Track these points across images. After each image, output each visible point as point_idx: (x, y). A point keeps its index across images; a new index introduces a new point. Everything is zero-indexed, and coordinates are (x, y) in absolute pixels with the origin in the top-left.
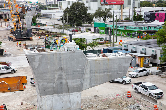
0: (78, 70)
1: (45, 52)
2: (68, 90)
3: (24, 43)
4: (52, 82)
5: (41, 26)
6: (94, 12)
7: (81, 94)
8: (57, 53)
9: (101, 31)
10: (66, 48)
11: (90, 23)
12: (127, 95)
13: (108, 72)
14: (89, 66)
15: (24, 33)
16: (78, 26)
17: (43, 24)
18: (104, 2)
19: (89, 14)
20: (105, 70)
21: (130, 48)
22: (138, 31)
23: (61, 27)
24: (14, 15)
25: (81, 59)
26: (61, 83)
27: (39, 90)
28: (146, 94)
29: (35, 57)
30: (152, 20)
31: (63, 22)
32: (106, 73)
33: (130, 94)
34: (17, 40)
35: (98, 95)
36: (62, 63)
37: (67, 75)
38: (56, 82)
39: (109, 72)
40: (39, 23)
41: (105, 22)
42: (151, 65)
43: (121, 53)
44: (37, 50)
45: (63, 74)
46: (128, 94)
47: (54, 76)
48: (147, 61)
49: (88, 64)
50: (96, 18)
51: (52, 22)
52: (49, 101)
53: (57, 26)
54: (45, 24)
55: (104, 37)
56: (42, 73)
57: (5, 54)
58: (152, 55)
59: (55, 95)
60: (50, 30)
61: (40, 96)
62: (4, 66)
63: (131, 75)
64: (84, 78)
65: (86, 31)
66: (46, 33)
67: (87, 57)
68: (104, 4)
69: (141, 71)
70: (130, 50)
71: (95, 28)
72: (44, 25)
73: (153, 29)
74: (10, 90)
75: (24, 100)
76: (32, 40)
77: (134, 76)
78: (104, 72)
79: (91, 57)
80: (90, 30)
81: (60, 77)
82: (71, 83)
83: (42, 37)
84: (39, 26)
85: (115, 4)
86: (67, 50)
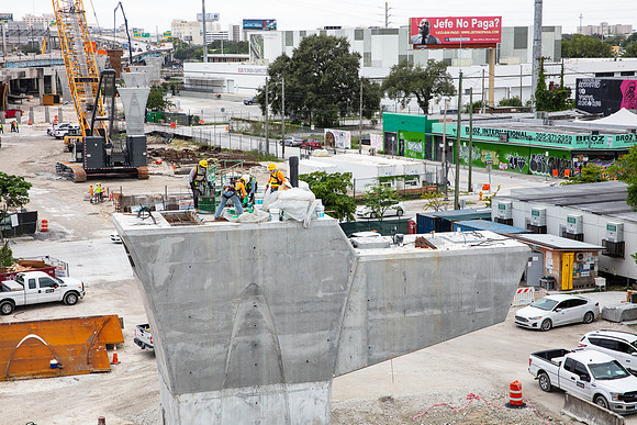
0: (320, 295)
1: (195, 223)
2: (282, 374)
3: (114, 187)
4: (219, 342)
5: (183, 124)
6: (386, 73)
7: (329, 392)
8: (242, 227)
9: (410, 146)
10: (275, 211)
11: (367, 115)
12: (508, 399)
13: (435, 306)
14: (361, 282)
15: (116, 150)
16: (321, 125)
17: (190, 117)
18: (424, 37)
19: (366, 81)
20: (425, 300)
21: (522, 215)
22: (551, 151)
23: (256, 129)
24: (81, 80)
25: (332, 253)
26: (255, 345)
27: (170, 370)
28: (584, 394)
29: (157, 243)
30: (609, 107)
31: (264, 109)
32: (427, 312)
33: (519, 396)
34: (91, 176)
35: (395, 397)
36: (260, 268)
37: (276, 314)
38: (235, 343)
39: (441, 307)
40: (175, 114)
41: (426, 112)
42: (601, 281)
43: (487, 234)
44: (165, 216)
45: (263, 310)
46: (513, 395)
47: (228, 318)
48: (587, 266)
49: (358, 274)
50: (390, 96)
51: (223, 110)
52: (206, 413)
53: (244, 126)
54: (197, 118)
55: (421, 172)
56: (182, 306)
57: (43, 231)
58: (607, 243)
59: (229, 390)
60: (214, 142)
61: (174, 395)
62: (38, 275)
63: (524, 320)
64: (343, 328)
65: (352, 147)
66: (199, 150)
67: (355, 247)
68: (423, 43)
69: (564, 305)
70: (520, 223)
71: (387, 135)
72: (191, 120)
73: (610, 143)
74: (57, 371)
75: (109, 409)
76: (147, 178)
77: (535, 325)
78: (421, 307)
79: (371, 245)
80: (367, 142)
81: (249, 321)
82: (295, 347)
83: (184, 167)
84: (173, 126)
85: (465, 45)
86: (281, 219)
